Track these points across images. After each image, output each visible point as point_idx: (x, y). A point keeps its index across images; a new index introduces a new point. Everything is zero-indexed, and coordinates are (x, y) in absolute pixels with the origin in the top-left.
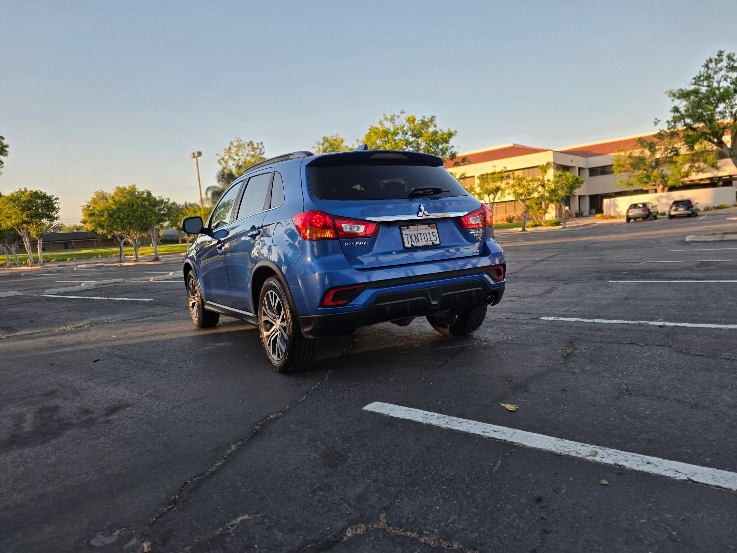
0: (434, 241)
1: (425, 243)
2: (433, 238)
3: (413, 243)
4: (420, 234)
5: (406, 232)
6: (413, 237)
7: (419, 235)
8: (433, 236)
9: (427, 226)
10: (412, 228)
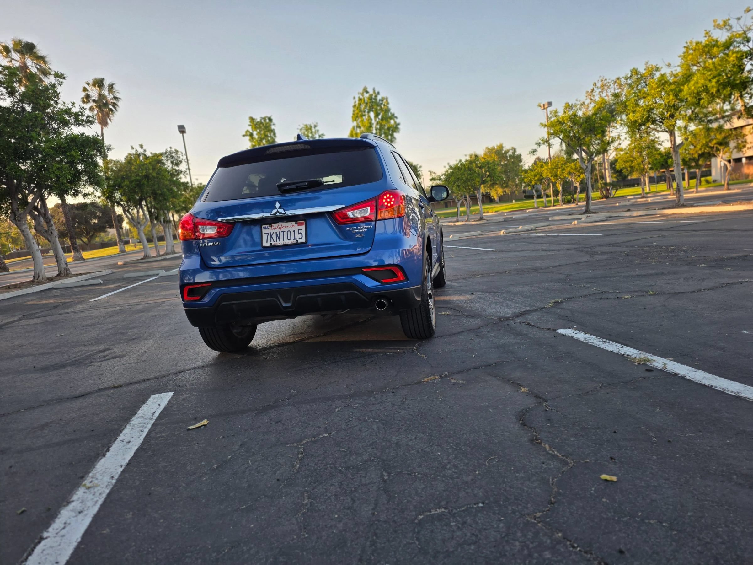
0: (298, 239)
1: (287, 242)
2: (298, 236)
3: (273, 242)
4: (283, 232)
5: (266, 230)
6: (274, 236)
7: (281, 234)
8: (299, 233)
9: (293, 223)
10: (275, 225)
